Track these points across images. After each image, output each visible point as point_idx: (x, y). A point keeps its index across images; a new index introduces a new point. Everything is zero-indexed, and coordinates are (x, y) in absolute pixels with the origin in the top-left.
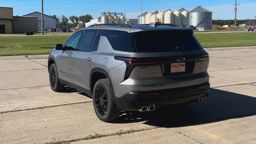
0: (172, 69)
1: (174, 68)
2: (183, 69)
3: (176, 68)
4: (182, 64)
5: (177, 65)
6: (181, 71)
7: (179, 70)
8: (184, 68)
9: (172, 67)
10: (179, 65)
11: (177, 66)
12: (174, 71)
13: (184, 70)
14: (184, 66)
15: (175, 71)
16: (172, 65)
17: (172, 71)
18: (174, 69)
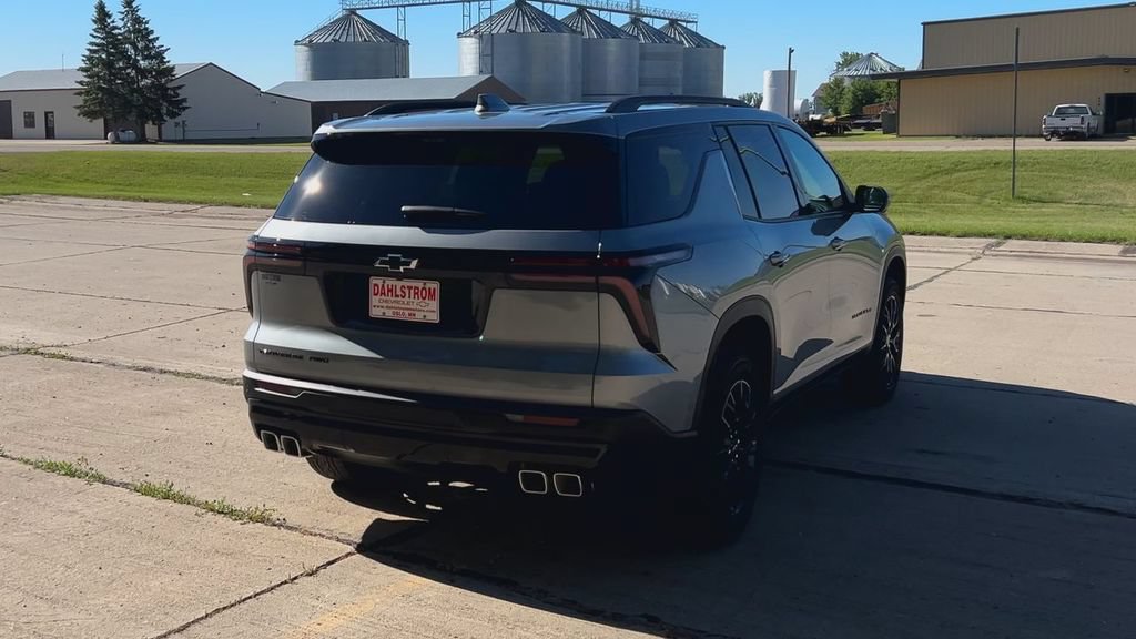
0: (374, 300)
1: (386, 301)
2: (430, 312)
3: (394, 299)
4: (423, 288)
5: (398, 289)
6: (419, 317)
7: (407, 312)
8: (434, 305)
9: (376, 295)
10: (410, 288)
11: (399, 293)
12: (382, 310)
13: (434, 318)
14: (432, 296)
15: (389, 314)
16: (376, 285)
17: (375, 312)
18: (385, 305)
